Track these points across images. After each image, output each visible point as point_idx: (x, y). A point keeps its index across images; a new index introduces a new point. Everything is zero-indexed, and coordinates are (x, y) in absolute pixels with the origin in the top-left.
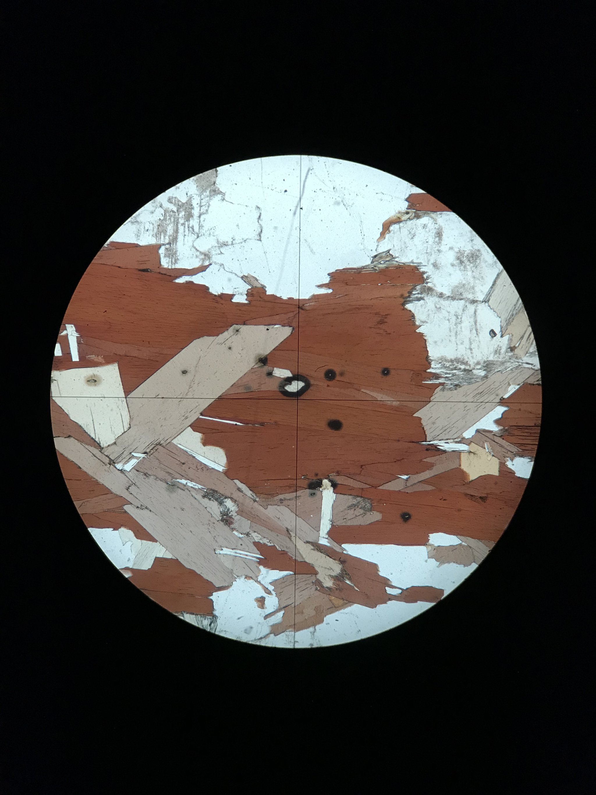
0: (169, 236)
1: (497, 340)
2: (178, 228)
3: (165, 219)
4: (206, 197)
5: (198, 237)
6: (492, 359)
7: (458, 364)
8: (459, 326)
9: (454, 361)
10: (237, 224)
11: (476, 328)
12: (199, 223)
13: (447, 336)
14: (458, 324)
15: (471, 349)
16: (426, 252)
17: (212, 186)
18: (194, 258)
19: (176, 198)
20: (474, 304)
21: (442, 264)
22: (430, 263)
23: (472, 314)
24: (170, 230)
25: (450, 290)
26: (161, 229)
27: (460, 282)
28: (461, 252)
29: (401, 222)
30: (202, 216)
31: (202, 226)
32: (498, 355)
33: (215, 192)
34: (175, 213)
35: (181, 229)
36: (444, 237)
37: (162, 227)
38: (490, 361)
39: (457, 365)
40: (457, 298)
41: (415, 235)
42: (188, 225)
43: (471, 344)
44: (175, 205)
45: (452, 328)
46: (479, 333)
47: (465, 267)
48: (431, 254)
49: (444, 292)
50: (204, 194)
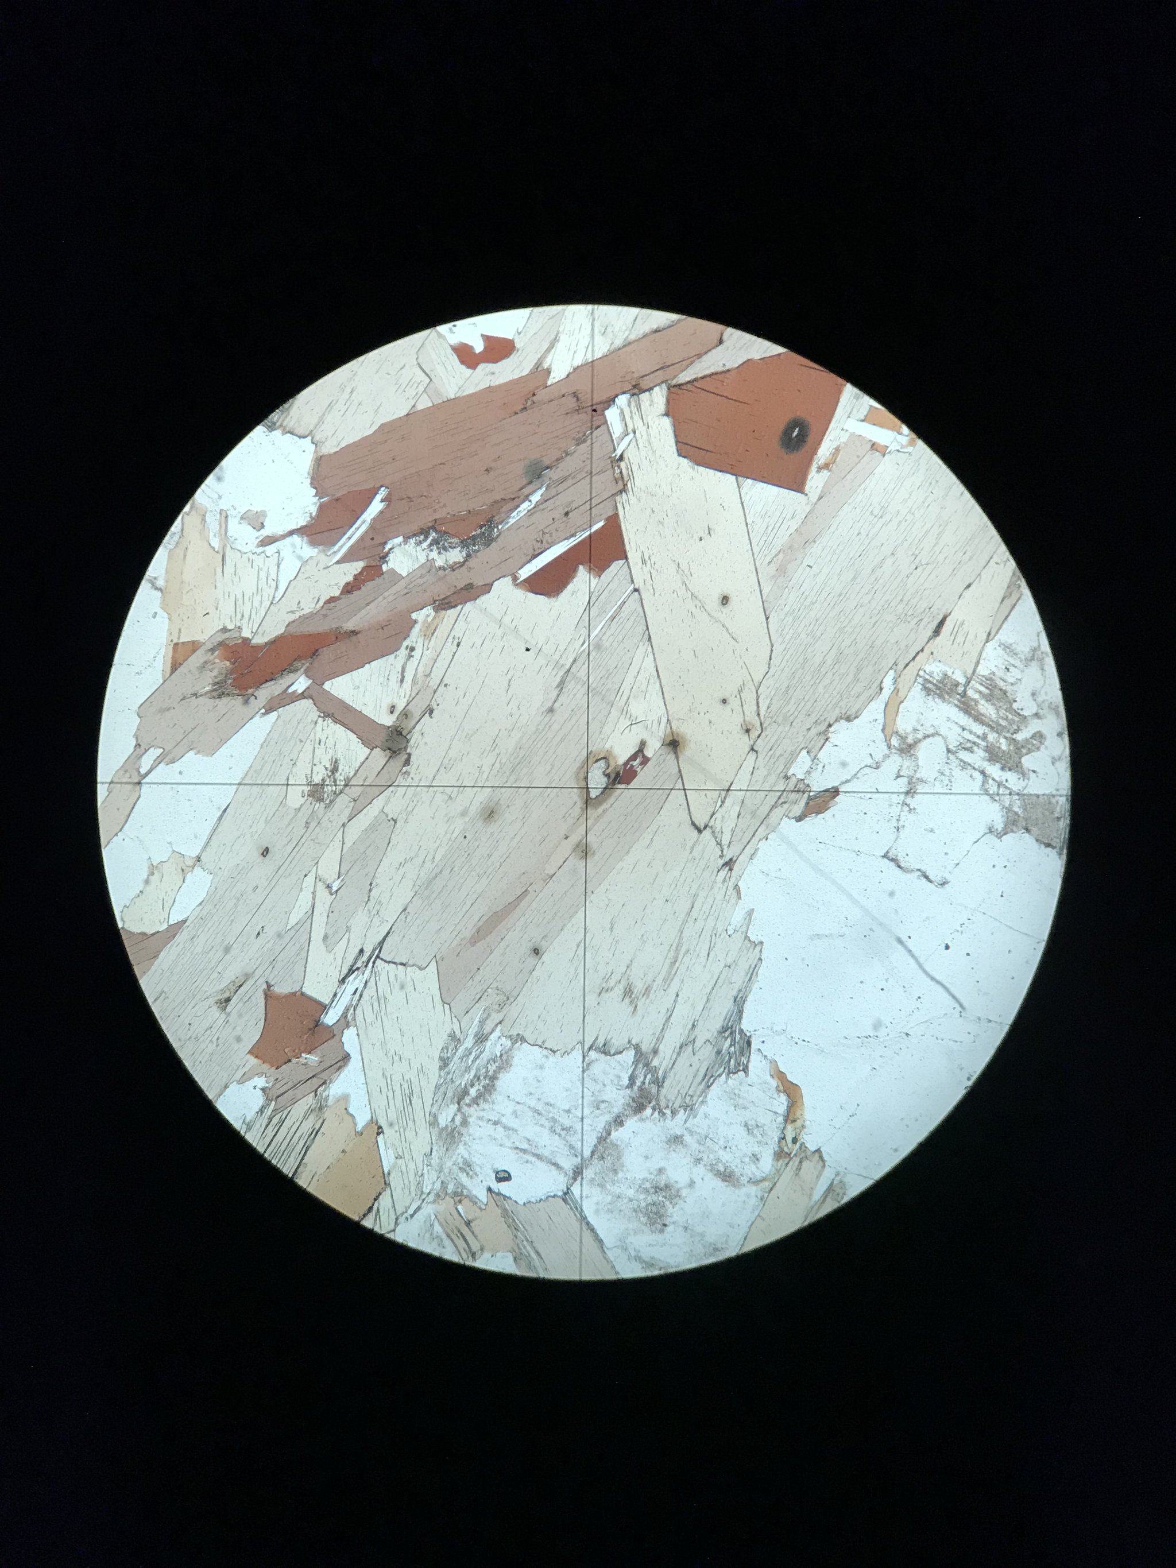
0: (976, 702)
1: (488, 1179)
2: (983, 725)
3: (1010, 709)
4: (1011, 801)
5: (949, 751)
6: (458, 1151)
7: (483, 1086)
8: (547, 1124)
9: (493, 1081)
10: (936, 831)
11: (530, 1152)
12: (971, 766)
13: (542, 1094)
14: (552, 1124)
15: (496, 1123)
16: (710, 1136)
17: (1024, 824)
18: (915, 724)
19: (1038, 749)
20: (572, 1171)
21: (673, 1152)
22: (685, 1133)
23: (556, 1159)
24: (986, 708)
25: (619, 1143)
26: (996, 693)
27: (625, 1169)
28: (676, 1197)
29: (786, 1121)
30: (981, 776)
31: (963, 768)
32: (461, 1165)
33: (1012, 823)
34: (1012, 734)
35: (980, 729)
36: (718, 1183)
37: (1000, 697)
38: (458, 1145)
39: (482, 1084)
40: (600, 1147)
41: (748, 1134)
42: (978, 745)
43: (504, 1128)
44: (1027, 740)
45: (551, 1108)
46: (517, 1154)
47: (647, 1191)
48: (700, 1144)
49: (621, 1129)
50: (1017, 802)
